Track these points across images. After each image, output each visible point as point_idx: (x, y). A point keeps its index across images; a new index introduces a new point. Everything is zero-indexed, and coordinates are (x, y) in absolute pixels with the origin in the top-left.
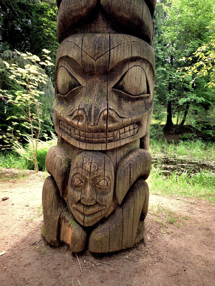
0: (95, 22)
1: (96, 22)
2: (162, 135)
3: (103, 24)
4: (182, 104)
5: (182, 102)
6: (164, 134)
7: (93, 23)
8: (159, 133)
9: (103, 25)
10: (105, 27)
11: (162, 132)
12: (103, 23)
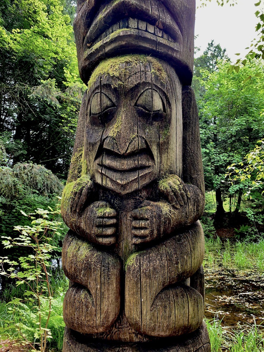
0: (117, 326)
1: (119, 325)
2: (214, 231)
3: (130, 329)
4: (234, 193)
5: (233, 190)
6: (215, 229)
7: (116, 327)
8: (209, 228)
9: (130, 331)
10: (134, 333)
11: (212, 227)
12: (130, 327)
